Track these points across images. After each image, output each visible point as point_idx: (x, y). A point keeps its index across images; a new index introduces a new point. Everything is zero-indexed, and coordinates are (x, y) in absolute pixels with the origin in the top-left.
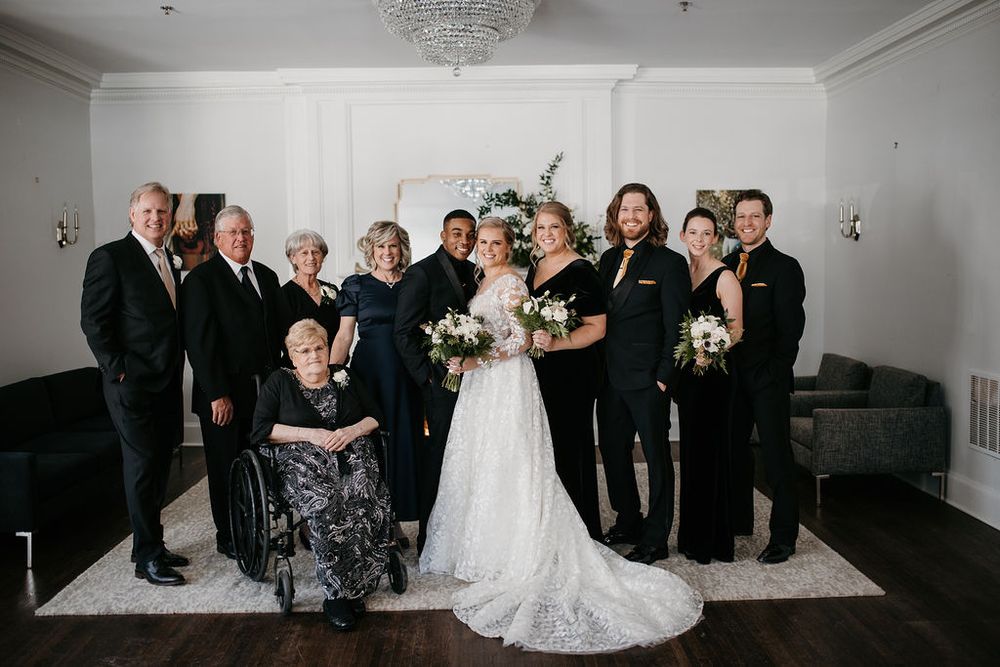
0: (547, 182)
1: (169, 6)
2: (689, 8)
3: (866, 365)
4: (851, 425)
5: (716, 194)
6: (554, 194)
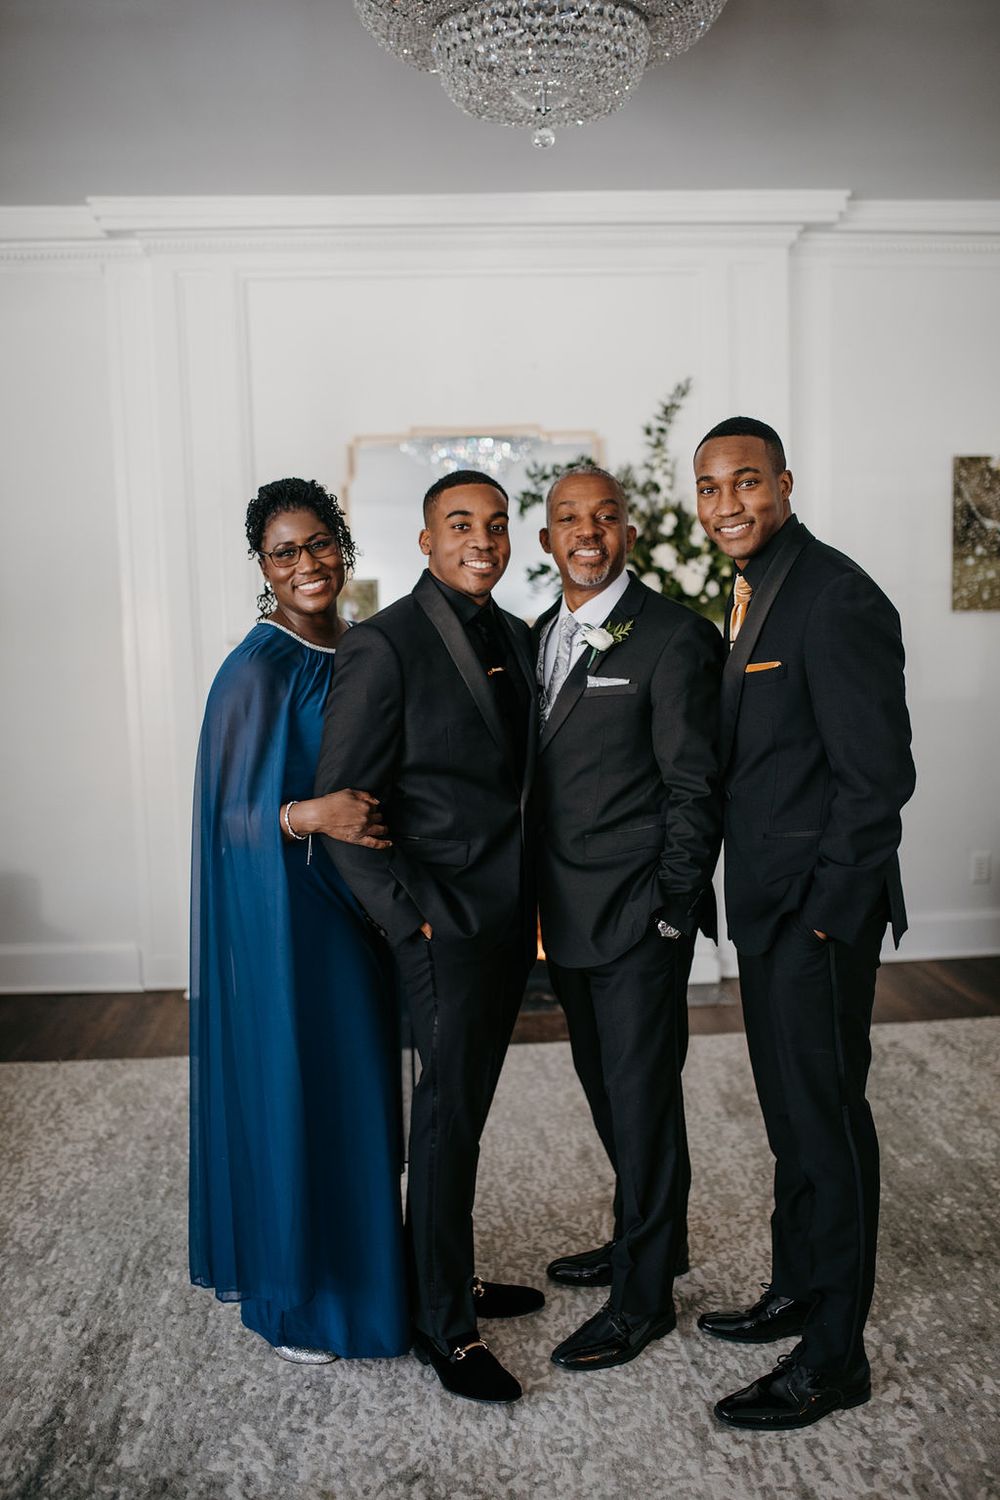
0: (659, 440)
5: (993, 464)
6: (674, 466)
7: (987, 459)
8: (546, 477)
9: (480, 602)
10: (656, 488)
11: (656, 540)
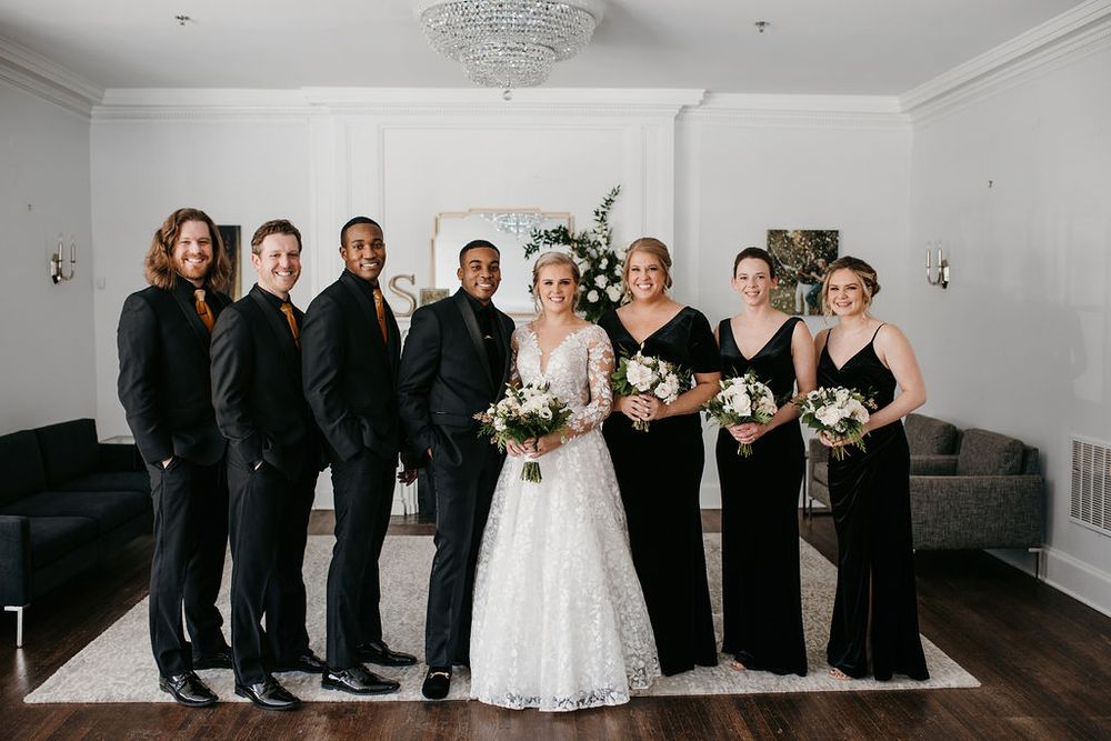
0: (602, 218)
1: (185, 16)
2: (766, 28)
3: (955, 427)
4: (939, 493)
5: (789, 235)
6: (610, 232)
7: (786, 231)
8: (541, 237)
9: (485, 304)
10: (599, 244)
11: (598, 272)
